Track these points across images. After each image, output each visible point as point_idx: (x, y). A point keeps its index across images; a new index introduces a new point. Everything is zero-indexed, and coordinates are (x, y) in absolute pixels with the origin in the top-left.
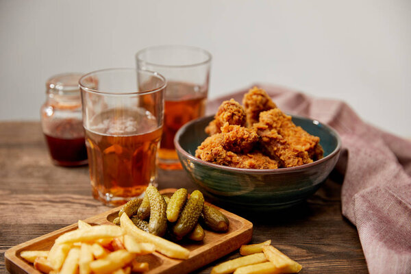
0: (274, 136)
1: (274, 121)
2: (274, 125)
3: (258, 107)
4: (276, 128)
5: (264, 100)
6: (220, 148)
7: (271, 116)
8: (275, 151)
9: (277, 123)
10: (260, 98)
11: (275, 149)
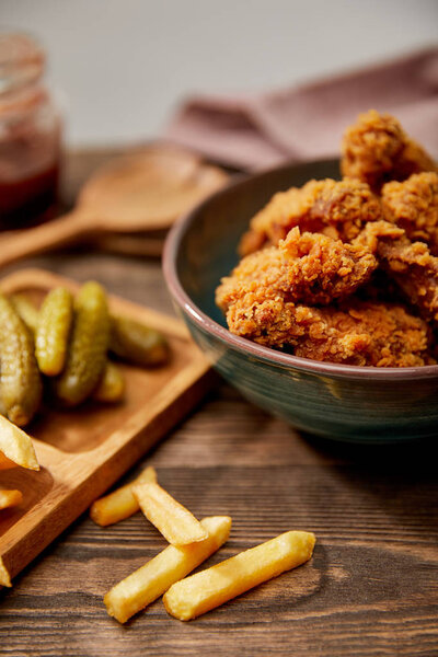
0: (420, 260)
1: (421, 210)
2: (421, 221)
3: (379, 163)
4: (424, 228)
5: (395, 144)
6: (276, 303)
7: (411, 197)
8: (423, 299)
9: (427, 214)
10: (383, 140)
11: (423, 292)
